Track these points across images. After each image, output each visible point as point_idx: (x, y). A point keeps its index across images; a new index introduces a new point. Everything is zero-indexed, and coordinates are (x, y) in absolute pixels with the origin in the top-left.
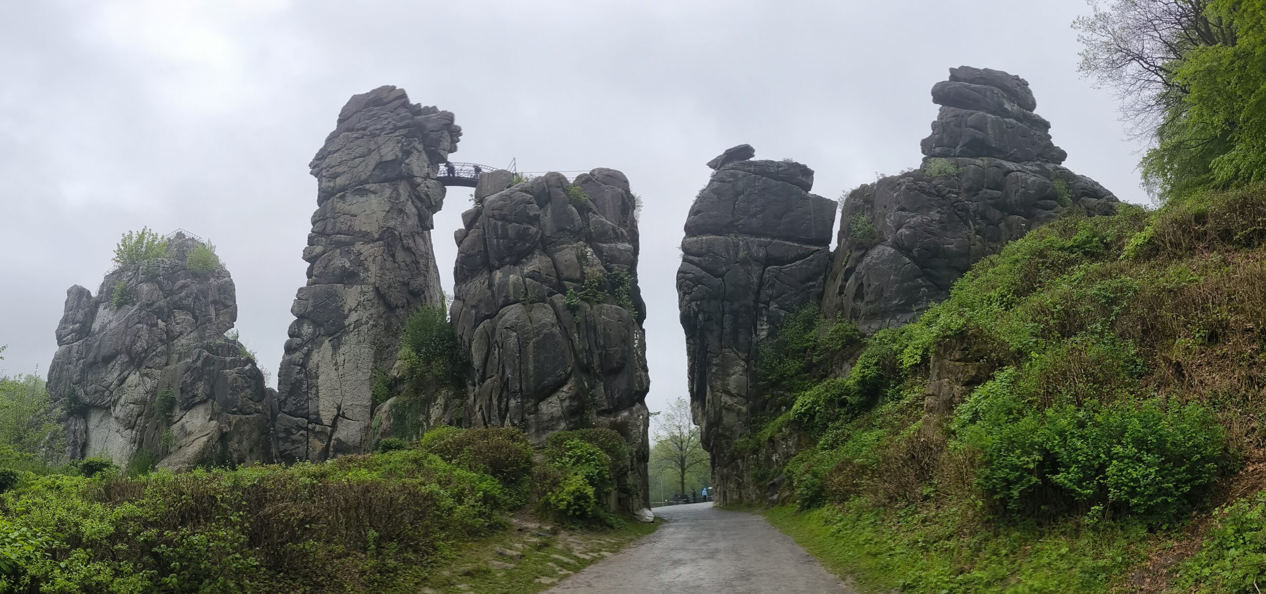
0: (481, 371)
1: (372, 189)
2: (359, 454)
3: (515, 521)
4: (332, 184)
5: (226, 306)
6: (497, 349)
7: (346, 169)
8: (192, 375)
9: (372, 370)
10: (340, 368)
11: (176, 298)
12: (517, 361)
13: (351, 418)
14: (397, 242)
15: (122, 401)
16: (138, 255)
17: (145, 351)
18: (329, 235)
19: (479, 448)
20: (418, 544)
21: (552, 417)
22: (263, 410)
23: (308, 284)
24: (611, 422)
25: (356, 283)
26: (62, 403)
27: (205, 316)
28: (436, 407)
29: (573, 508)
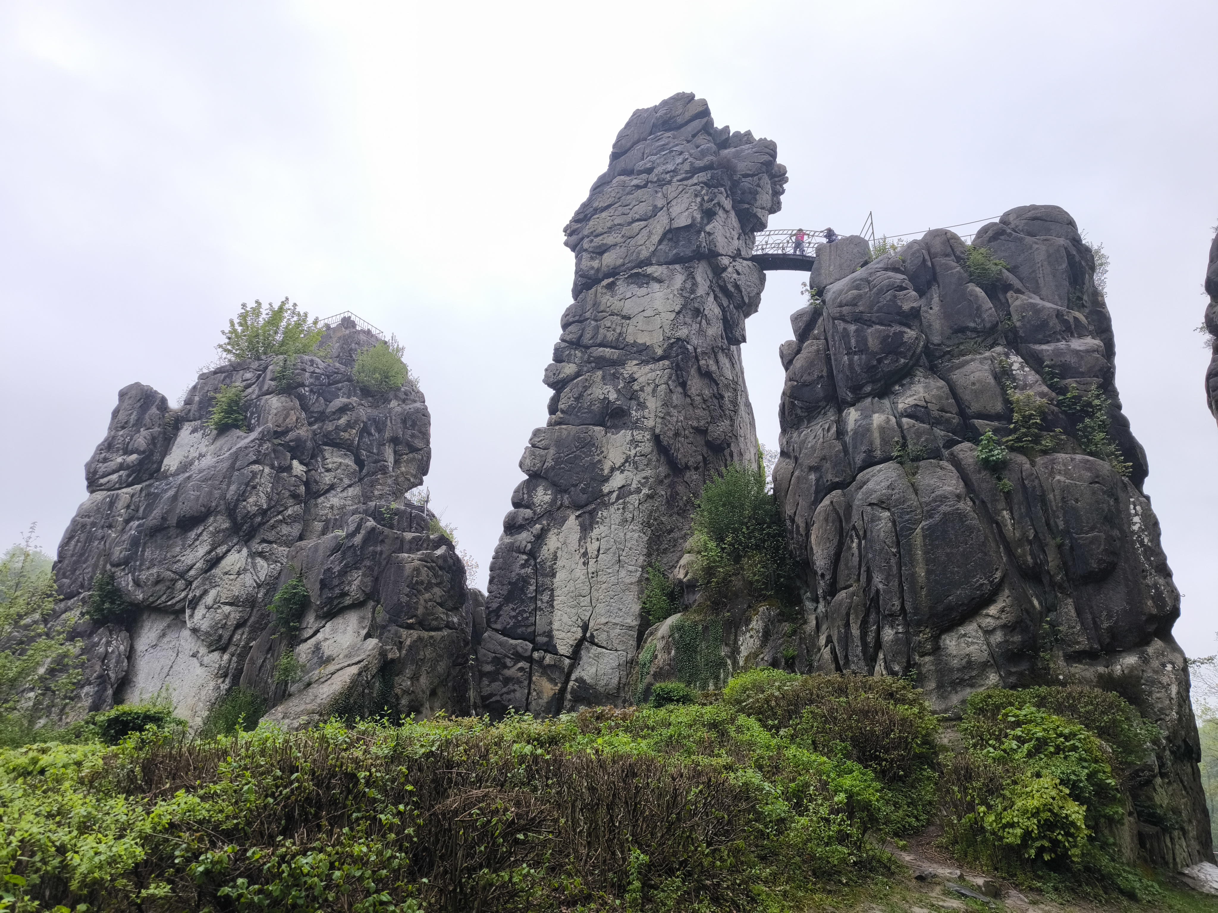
0: (827, 577)
1: (655, 275)
2: (616, 706)
3: (908, 858)
4: (596, 264)
5: (413, 449)
6: (856, 541)
7: (619, 240)
8: (343, 558)
9: (643, 567)
10: (592, 562)
11: (330, 427)
12: (893, 561)
13: (604, 644)
14: (690, 364)
15: (209, 599)
16: (268, 346)
17: (263, 513)
18: (587, 347)
19: (831, 710)
20: (718, 884)
21: (969, 662)
22: (460, 624)
23: (550, 424)
24: (1100, 676)
25: (625, 426)
26: (84, 601)
27: (376, 462)
28: (748, 635)
29: (1038, 844)
